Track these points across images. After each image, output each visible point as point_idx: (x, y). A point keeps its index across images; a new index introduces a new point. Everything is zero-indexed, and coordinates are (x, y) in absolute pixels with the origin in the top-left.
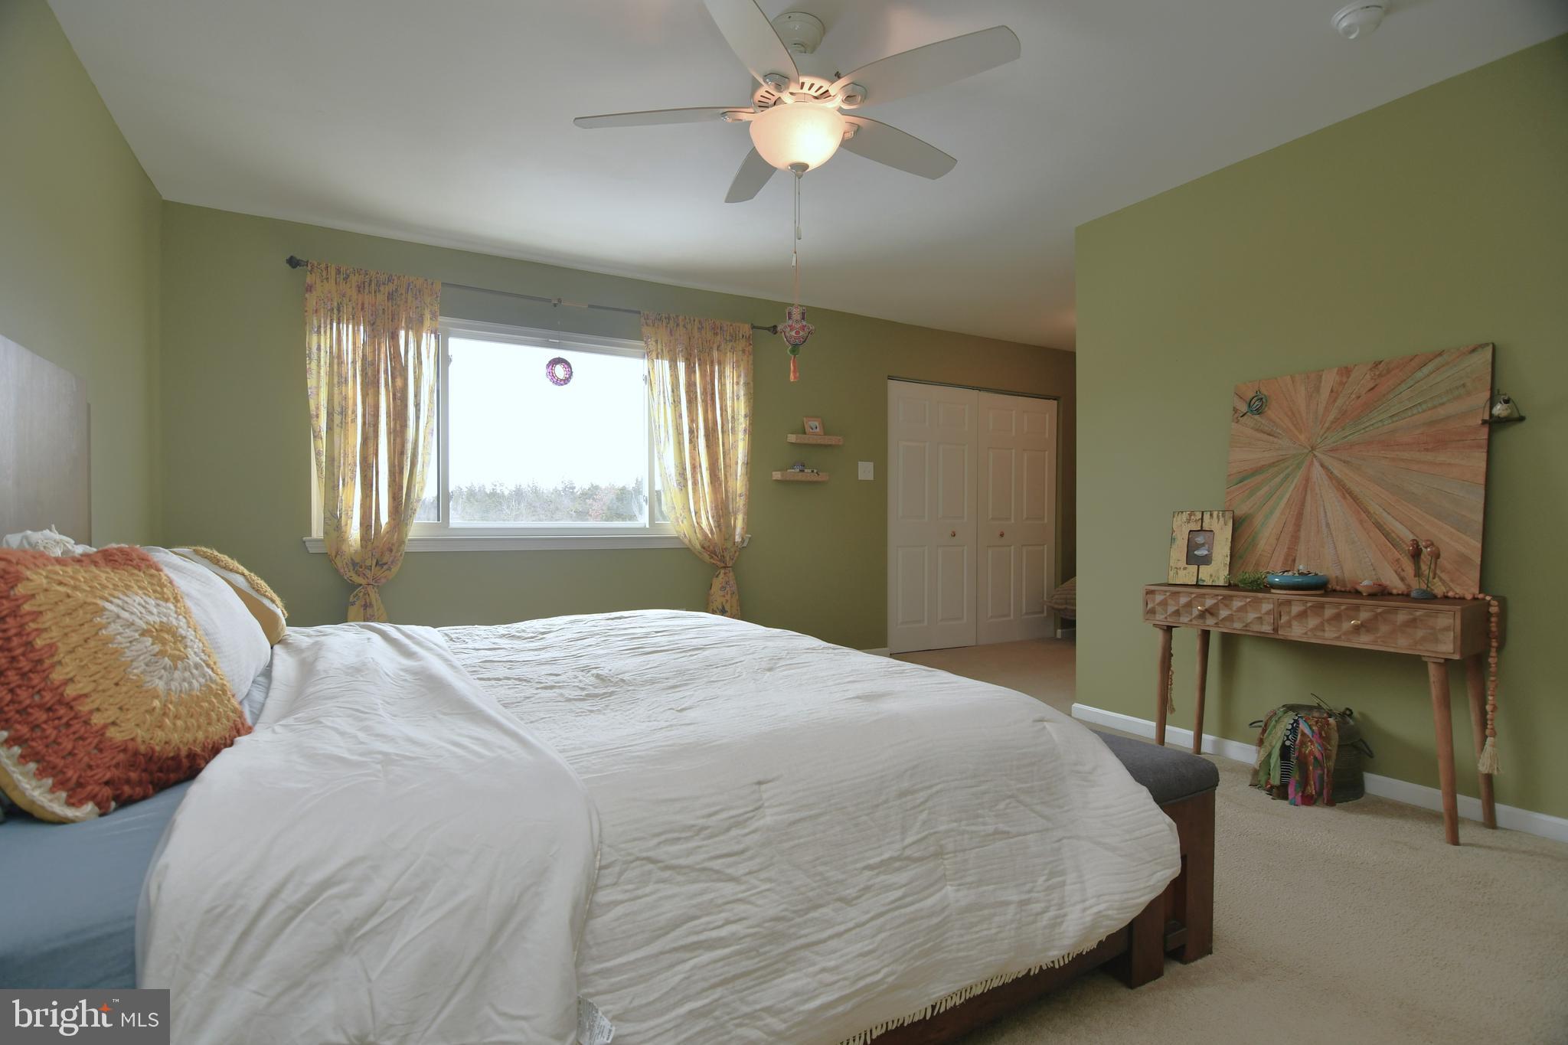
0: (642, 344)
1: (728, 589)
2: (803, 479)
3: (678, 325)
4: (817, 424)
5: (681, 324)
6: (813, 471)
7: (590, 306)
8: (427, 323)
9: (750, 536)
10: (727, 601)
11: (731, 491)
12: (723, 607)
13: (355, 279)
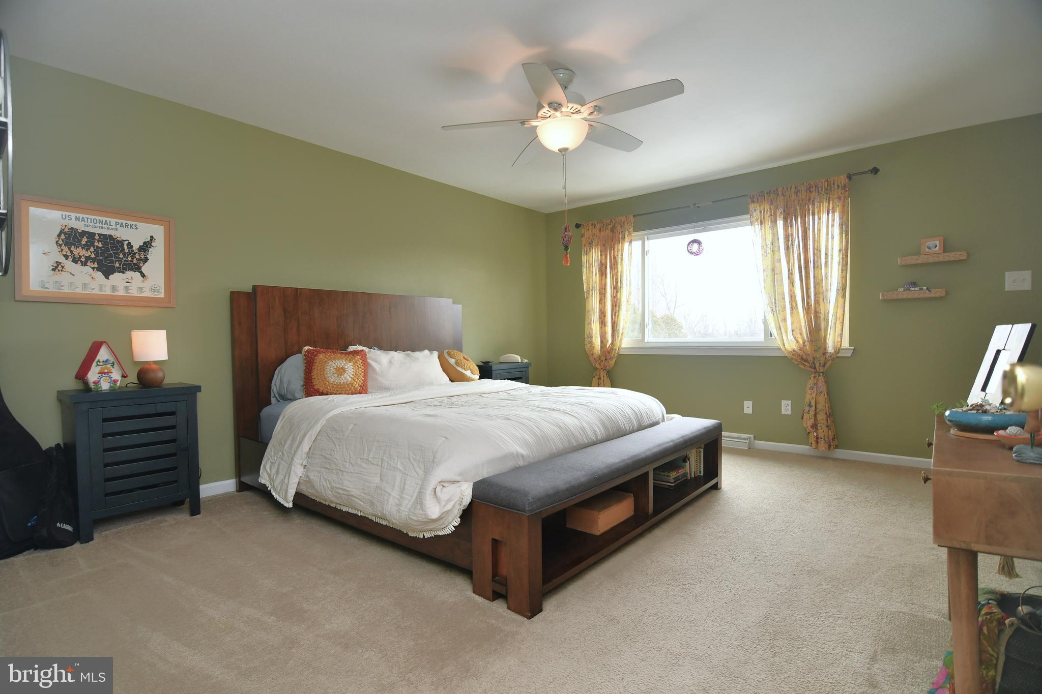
0: (748, 216)
1: (815, 389)
2: (909, 297)
3: (778, 195)
4: (937, 243)
5: (780, 193)
6: (921, 289)
7: (713, 202)
8: (627, 238)
9: (853, 348)
10: (813, 398)
11: (822, 313)
12: (810, 402)
13: (598, 227)
